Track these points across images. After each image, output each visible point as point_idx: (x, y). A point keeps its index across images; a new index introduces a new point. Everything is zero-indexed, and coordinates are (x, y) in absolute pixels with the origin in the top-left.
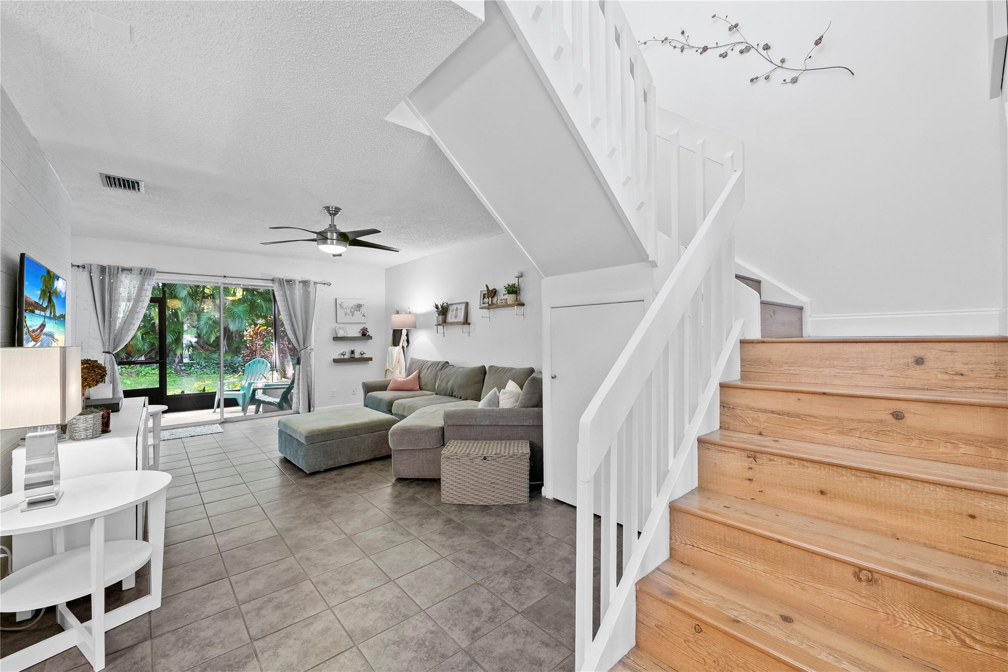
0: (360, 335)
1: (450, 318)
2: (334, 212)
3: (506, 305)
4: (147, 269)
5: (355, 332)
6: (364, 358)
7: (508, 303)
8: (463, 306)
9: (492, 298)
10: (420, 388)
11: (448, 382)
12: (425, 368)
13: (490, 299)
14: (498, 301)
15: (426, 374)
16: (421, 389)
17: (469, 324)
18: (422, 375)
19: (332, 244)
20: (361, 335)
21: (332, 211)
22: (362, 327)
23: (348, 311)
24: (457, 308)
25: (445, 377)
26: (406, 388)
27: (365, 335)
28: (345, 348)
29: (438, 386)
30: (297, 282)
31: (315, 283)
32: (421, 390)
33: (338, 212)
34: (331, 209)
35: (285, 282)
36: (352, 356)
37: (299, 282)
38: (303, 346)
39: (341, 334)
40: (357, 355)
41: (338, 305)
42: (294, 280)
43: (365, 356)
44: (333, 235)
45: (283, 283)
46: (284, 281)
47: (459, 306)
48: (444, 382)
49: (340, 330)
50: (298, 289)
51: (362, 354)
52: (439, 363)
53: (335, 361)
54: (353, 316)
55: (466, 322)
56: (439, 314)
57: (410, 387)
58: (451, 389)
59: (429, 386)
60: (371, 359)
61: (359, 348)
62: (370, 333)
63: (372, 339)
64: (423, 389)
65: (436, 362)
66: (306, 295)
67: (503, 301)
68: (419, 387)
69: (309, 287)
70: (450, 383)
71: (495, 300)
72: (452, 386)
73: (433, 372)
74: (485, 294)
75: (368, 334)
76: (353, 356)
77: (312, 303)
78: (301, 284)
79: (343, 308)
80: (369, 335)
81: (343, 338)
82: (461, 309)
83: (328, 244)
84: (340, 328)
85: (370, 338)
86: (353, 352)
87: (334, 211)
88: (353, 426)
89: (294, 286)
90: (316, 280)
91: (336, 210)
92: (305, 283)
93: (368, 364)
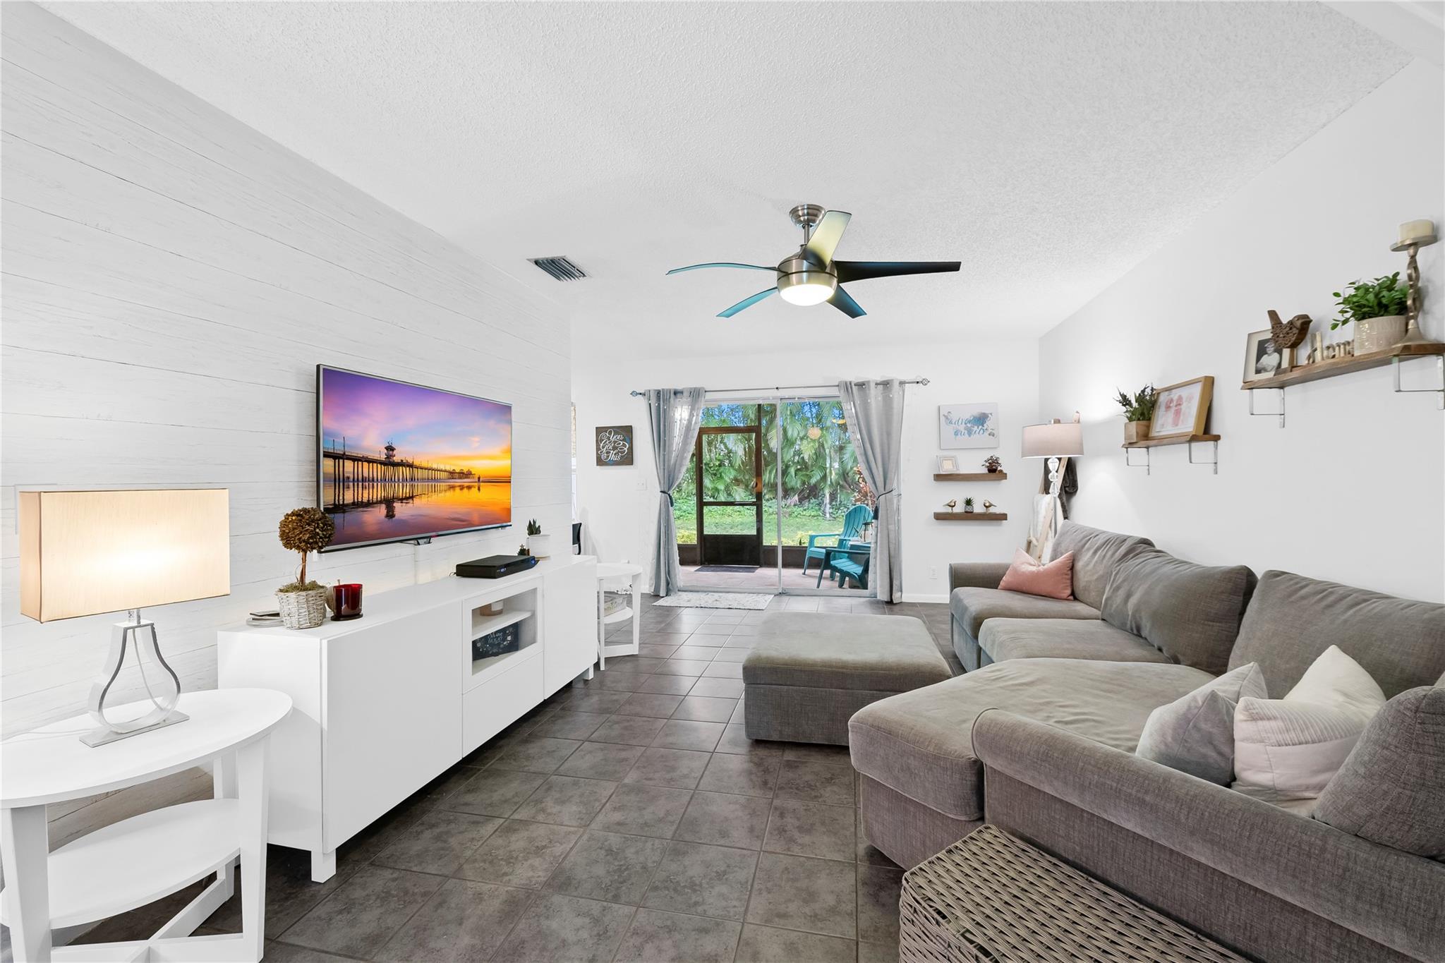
0: (985, 471)
1: (1163, 424)
2: (808, 217)
3: (1351, 364)
4: (695, 388)
5: (976, 465)
6: (990, 514)
7: (1357, 353)
8: (1197, 390)
9: (1294, 346)
10: (1073, 594)
11: (1128, 596)
12: (1089, 549)
13: (1286, 352)
14: (1318, 354)
15: (1088, 565)
16: (1074, 596)
17: (1217, 438)
18: (1079, 565)
19: (800, 282)
20: (987, 472)
21: (804, 215)
22: (987, 455)
23: (962, 428)
24: (1180, 398)
25: (1124, 581)
26: (1036, 590)
27: (994, 470)
28: (956, 494)
29: (1106, 600)
30: (873, 385)
31: (902, 383)
32: (1076, 599)
33: (816, 216)
34: (800, 213)
35: (853, 387)
36: (967, 510)
37: (877, 384)
38: (883, 489)
39: (948, 468)
40: (978, 508)
41: (943, 419)
42: (868, 382)
43: (992, 510)
44: (802, 264)
45: (851, 388)
46: (853, 385)
47: (1184, 392)
48: (1121, 593)
49: (944, 461)
50: (875, 396)
51: (987, 507)
52: (1124, 540)
53: (939, 517)
54: (970, 436)
55: (1206, 432)
56: (1130, 419)
57: (1046, 588)
58: (1134, 615)
59: (1092, 596)
60: (1003, 517)
61: (982, 495)
62: (1004, 467)
63: (1006, 479)
64: (1080, 597)
65: (1118, 537)
66: (888, 403)
67: (1340, 353)
68: (1069, 591)
69: (890, 391)
70: (1133, 601)
71: (1303, 353)
72: (1137, 611)
73: (1105, 561)
74: (1267, 341)
75: (999, 468)
76: (969, 508)
77: (895, 418)
78: (881, 387)
79: (951, 422)
80: (1001, 471)
81: (949, 477)
82: (1190, 399)
83: (793, 285)
84: (947, 458)
85: (1003, 476)
86: (969, 502)
87: (808, 214)
88: (837, 667)
89: (868, 392)
90: (903, 378)
91: (810, 211)
92: (886, 384)
93: (1000, 525)
